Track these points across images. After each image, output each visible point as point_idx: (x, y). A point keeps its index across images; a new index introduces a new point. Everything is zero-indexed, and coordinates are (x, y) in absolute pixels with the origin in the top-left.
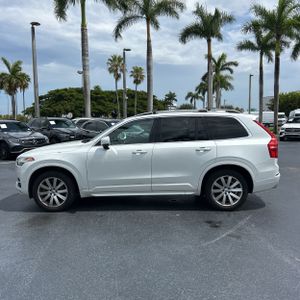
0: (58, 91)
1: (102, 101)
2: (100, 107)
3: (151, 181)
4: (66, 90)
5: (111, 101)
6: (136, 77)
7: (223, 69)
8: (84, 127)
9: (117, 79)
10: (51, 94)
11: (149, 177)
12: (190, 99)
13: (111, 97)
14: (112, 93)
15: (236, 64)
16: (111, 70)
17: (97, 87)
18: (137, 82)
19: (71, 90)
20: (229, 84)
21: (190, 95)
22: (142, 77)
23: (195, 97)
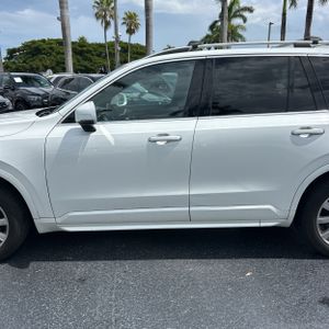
0: (33, 42)
1: (89, 55)
2: (86, 63)
3: (189, 201)
4: (44, 41)
5: (99, 56)
6: (129, 25)
7: (235, 16)
8: (62, 87)
9: (106, 28)
10: (26, 46)
11: (185, 192)
13: (99, 50)
14: (101, 45)
15: (251, 10)
16: (97, 16)
17: (82, 39)
18: (130, 31)
19: (50, 41)
20: (241, 36)
22: (137, 26)
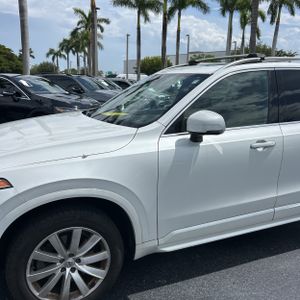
12: (51, 56)
15: (107, 21)
21: (51, 51)
23: (58, 54)
